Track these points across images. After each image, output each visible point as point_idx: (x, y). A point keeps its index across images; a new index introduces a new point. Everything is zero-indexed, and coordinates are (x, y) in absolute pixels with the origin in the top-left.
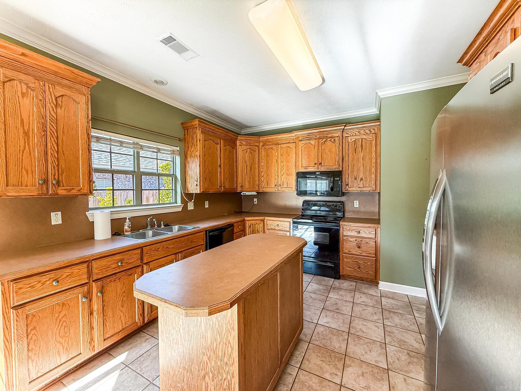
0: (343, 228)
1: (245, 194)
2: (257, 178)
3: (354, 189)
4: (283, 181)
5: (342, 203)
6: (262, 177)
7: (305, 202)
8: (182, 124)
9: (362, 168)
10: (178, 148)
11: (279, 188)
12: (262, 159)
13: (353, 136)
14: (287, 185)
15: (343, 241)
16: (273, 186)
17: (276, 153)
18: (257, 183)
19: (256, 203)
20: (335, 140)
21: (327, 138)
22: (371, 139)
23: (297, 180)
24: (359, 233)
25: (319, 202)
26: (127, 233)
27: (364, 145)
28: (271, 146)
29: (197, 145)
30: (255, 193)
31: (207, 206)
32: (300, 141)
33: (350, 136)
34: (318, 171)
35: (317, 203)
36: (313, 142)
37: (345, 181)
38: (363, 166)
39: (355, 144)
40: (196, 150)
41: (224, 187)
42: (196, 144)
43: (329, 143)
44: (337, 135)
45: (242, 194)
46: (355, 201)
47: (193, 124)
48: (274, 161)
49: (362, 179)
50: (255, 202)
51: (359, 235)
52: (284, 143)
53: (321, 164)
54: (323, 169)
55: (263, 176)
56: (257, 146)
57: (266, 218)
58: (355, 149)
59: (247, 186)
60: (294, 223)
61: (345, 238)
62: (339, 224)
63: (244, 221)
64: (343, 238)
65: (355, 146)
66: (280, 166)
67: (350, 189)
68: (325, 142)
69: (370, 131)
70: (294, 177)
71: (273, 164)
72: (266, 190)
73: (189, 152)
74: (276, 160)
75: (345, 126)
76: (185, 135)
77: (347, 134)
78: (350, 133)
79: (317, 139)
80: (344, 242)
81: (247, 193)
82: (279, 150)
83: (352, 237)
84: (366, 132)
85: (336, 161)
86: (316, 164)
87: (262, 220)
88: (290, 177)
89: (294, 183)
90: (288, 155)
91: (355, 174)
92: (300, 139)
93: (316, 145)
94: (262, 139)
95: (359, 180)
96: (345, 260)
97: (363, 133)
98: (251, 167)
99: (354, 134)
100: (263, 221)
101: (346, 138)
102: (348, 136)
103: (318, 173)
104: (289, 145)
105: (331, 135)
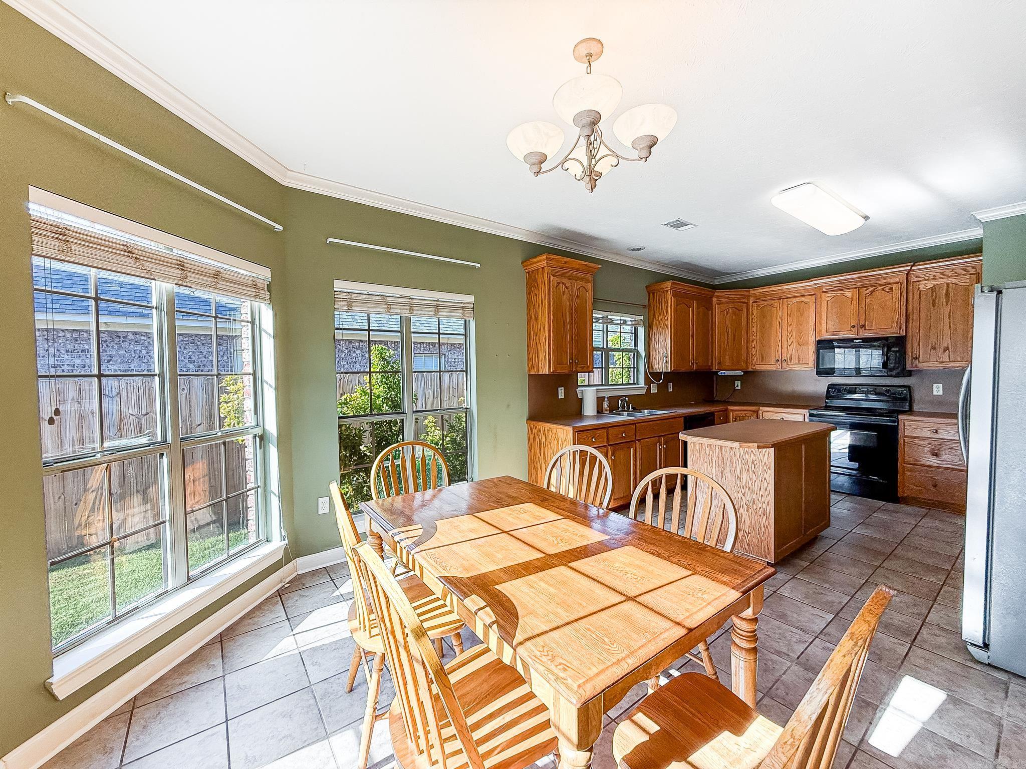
0: (904, 425)
1: (724, 373)
2: (744, 352)
3: (930, 364)
4: (791, 355)
5: (909, 388)
6: (753, 349)
7: (831, 386)
8: (647, 287)
9: (947, 331)
10: (642, 318)
11: (784, 364)
12: (752, 322)
13: (928, 279)
14: (799, 361)
15: (904, 444)
16: (773, 361)
17: (780, 313)
18: (744, 357)
19: (739, 388)
20: (891, 289)
21: (876, 285)
22: (968, 284)
23: (818, 351)
24: (937, 432)
25: (861, 387)
26: (606, 412)
27: (951, 294)
28: (770, 302)
29: (667, 312)
30: (740, 373)
31: (670, 390)
32: (823, 292)
33: (923, 280)
34: (858, 337)
35: (856, 388)
36: (848, 294)
37: (912, 352)
38: (950, 326)
39: (932, 292)
40: (666, 318)
41: (696, 363)
42: (665, 311)
43: (879, 294)
44: (897, 280)
45: (719, 374)
46: (935, 385)
47: (662, 286)
48: (776, 324)
49: (946, 349)
50: (738, 386)
51: (936, 436)
52: (794, 297)
53: (864, 326)
54: (867, 335)
55: (754, 347)
56: (745, 303)
57: (761, 408)
58: (934, 301)
59: (727, 362)
60: (811, 415)
61: (907, 440)
62: (898, 419)
63: (727, 410)
64: (904, 440)
65: (932, 295)
66: (785, 333)
67: (920, 365)
68: (872, 292)
69: (965, 270)
70: (812, 348)
71: (774, 329)
72: (758, 368)
73: (655, 321)
74: (779, 322)
75: (912, 266)
76: (649, 300)
77: (917, 277)
78: (923, 276)
79: (856, 288)
80: (906, 446)
81: (728, 373)
82: (785, 307)
83: (922, 438)
84: (956, 273)
85: (893, 322)
86: (854, 327)
87: (754, 411)
88: (804, 347)
89: (812, 357)
90: (801, 315)
91: (933, 340)
92: (824, 290)
93: (854, 298)
94: (753, 292)
95: (942, 350)
96: (908, 473)
97: (951, 274)
98: (734, 335)
99: (932, 277)
100: (757, 412)
101: (915, 284)
102: (919, 281)
103: (859, 341)
104: (802, 299)
105: (884, 281)
